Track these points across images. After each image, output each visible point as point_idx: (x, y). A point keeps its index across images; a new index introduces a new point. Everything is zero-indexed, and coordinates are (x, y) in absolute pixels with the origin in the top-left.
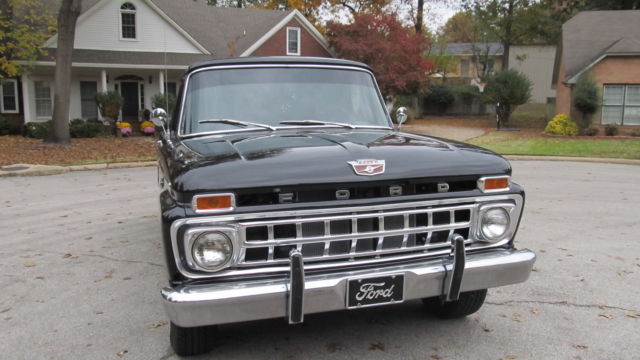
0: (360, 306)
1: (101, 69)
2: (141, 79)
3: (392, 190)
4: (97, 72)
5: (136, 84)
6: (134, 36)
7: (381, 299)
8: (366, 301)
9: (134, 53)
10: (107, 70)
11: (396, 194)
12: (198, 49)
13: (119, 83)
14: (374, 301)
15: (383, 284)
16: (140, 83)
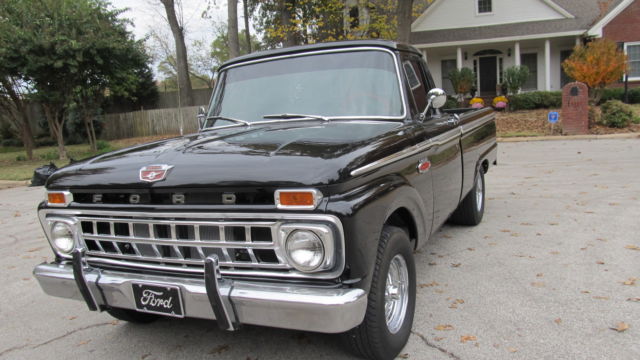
0: (145, 310)
1: (456, 47)
2: (500, 52)
3: (175, 198)
4: (453, 50)
5: (495, 58)
6: (490, 10)
7: (161, 308)
8: (149, 307)
9: (489, 27)
10: (462, 47)
11: (178, 203)
12: (561, 14)
13: (477, 58)
14: (155, 308)
15: (161, 294)
16: (498, 57)
